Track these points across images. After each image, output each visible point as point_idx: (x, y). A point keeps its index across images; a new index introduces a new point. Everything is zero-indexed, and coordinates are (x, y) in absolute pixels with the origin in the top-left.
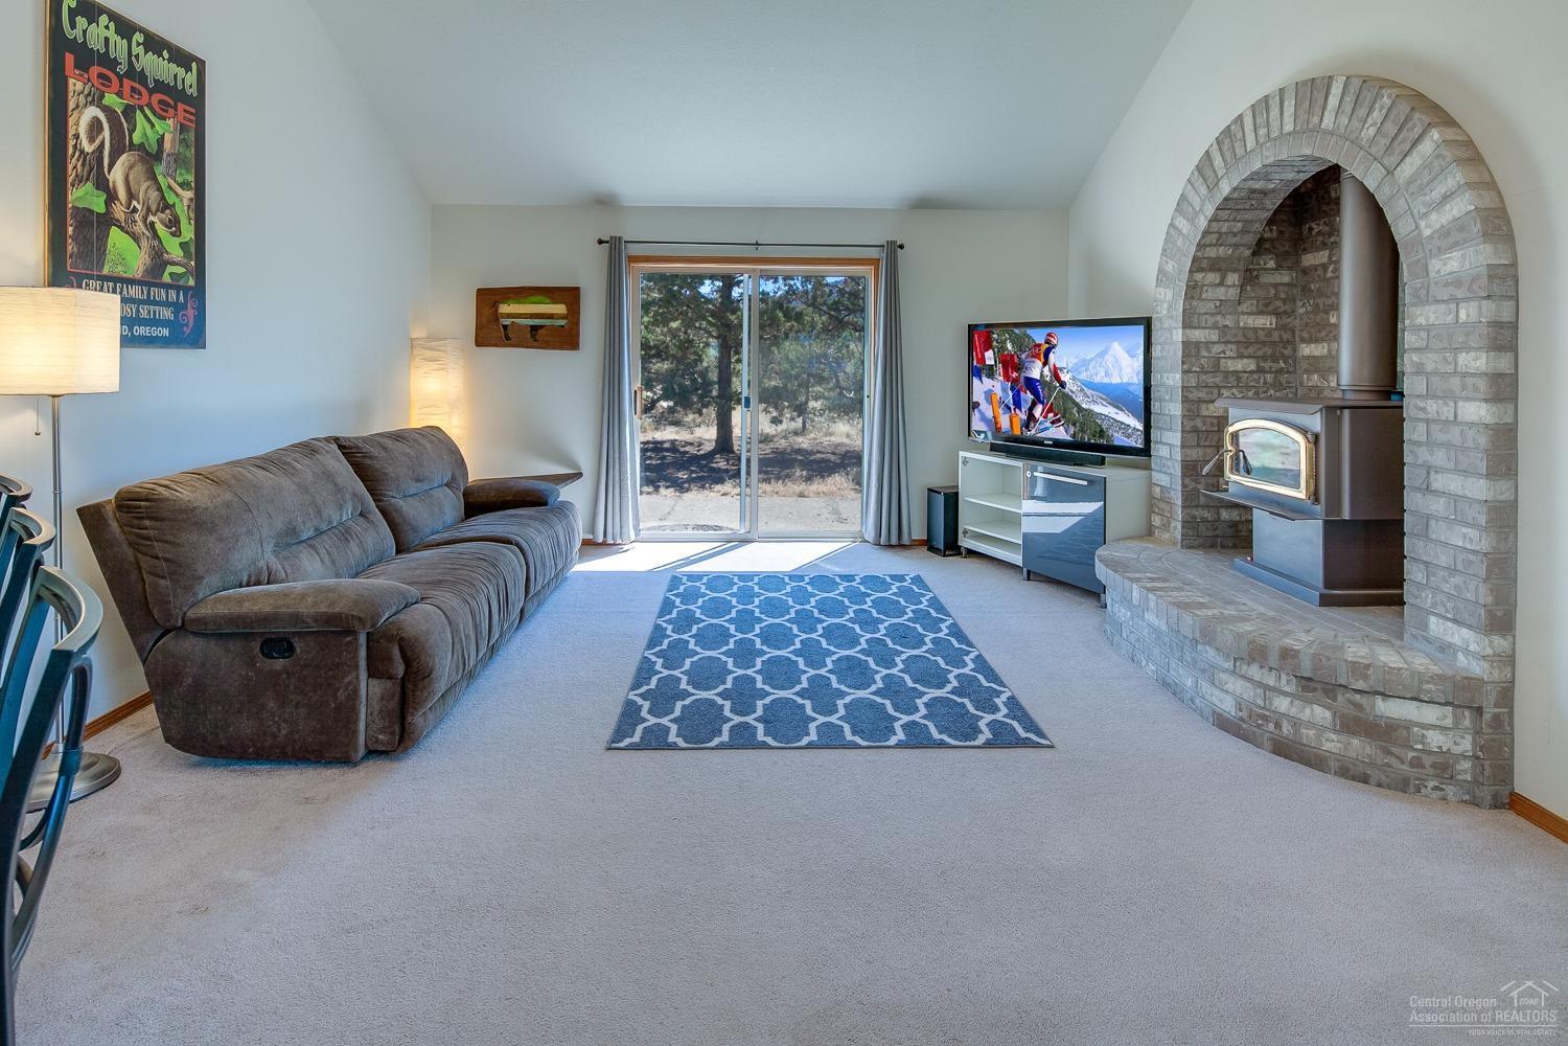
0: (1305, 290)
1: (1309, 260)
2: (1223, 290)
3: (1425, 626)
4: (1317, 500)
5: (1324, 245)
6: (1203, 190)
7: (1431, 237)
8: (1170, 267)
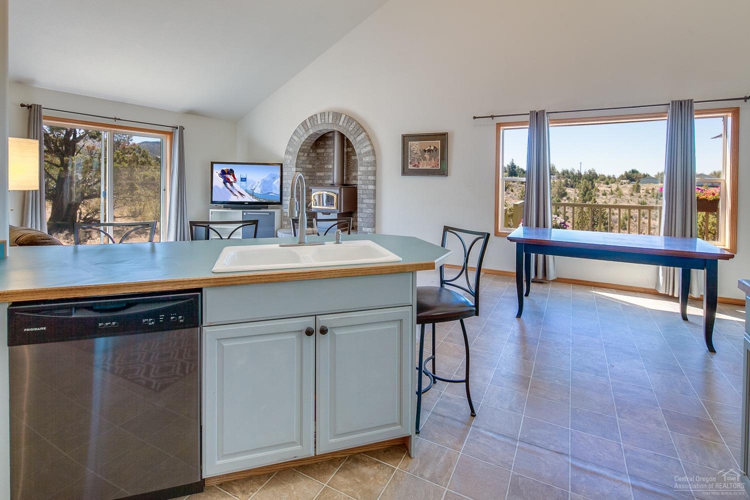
0: (318, 159)
1: (319, 151)
2: (303, 157)
3: (362, 230)
4: (338, 209)
5: (323, 148)
6: (304, 131)
7: (363, 153)
8: (291, 150)
